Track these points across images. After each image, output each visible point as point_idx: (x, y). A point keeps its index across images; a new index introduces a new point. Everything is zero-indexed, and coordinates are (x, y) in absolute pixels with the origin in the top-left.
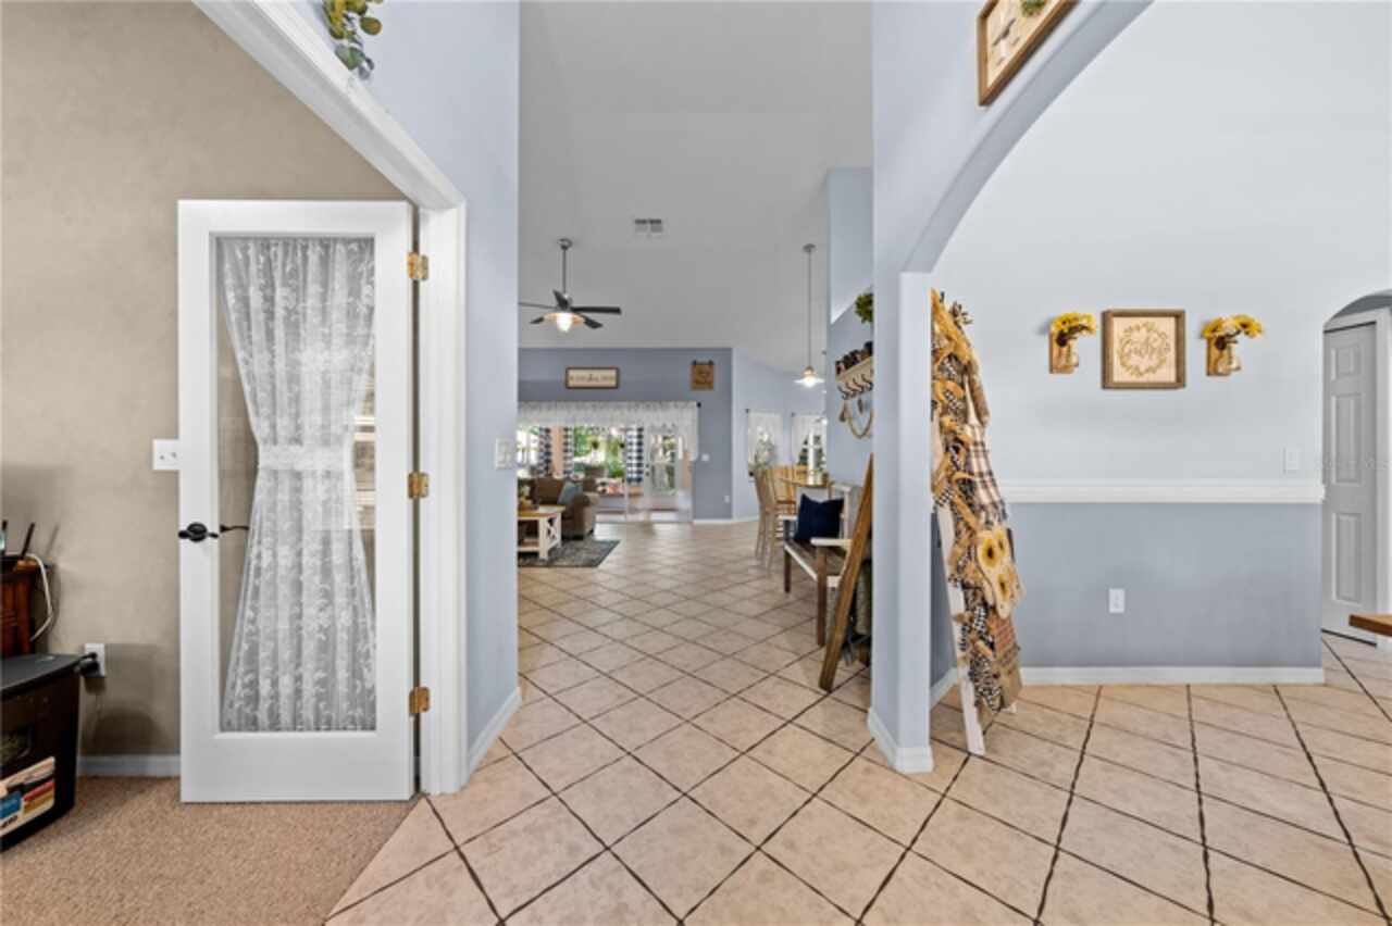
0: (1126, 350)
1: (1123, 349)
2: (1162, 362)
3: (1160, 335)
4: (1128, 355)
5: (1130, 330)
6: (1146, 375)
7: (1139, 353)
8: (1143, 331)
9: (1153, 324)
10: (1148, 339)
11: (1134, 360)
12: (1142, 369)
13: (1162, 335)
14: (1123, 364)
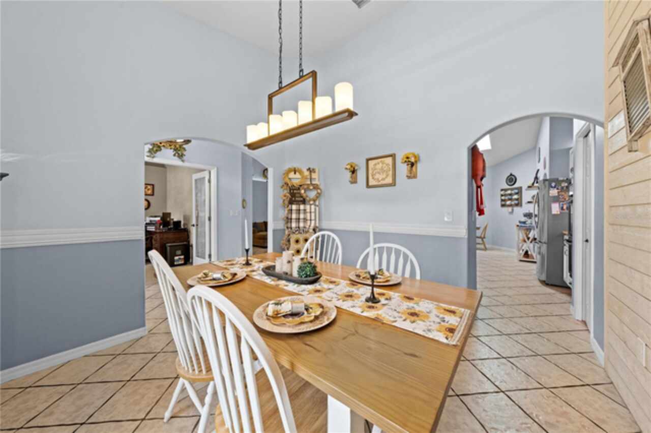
0: (374, 173)
1: (373, 172)
2: (387, 175)
3: (387, 165)
4: (375, 174)
5: (375, 165)
6: (381, 182)
7: (379, 173)
8: (381, 164)
9: (384, 161)
10: (382, 167)
11: (377, 176)
12: (380, 179)
13: (388, 165)
14: (373, 178)
